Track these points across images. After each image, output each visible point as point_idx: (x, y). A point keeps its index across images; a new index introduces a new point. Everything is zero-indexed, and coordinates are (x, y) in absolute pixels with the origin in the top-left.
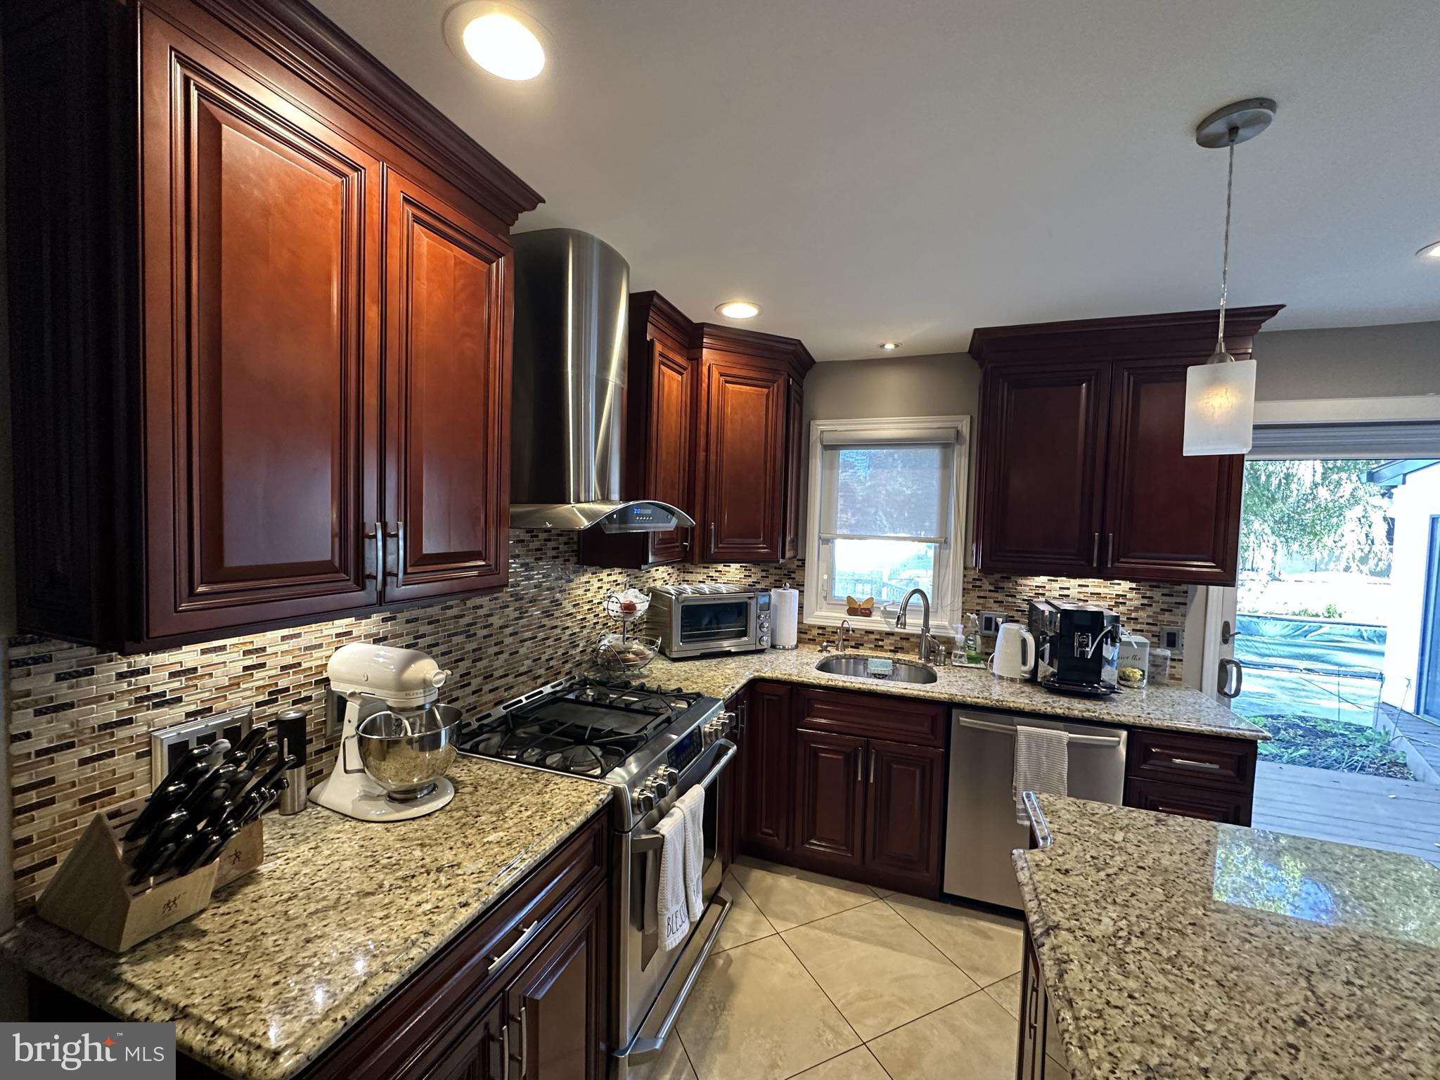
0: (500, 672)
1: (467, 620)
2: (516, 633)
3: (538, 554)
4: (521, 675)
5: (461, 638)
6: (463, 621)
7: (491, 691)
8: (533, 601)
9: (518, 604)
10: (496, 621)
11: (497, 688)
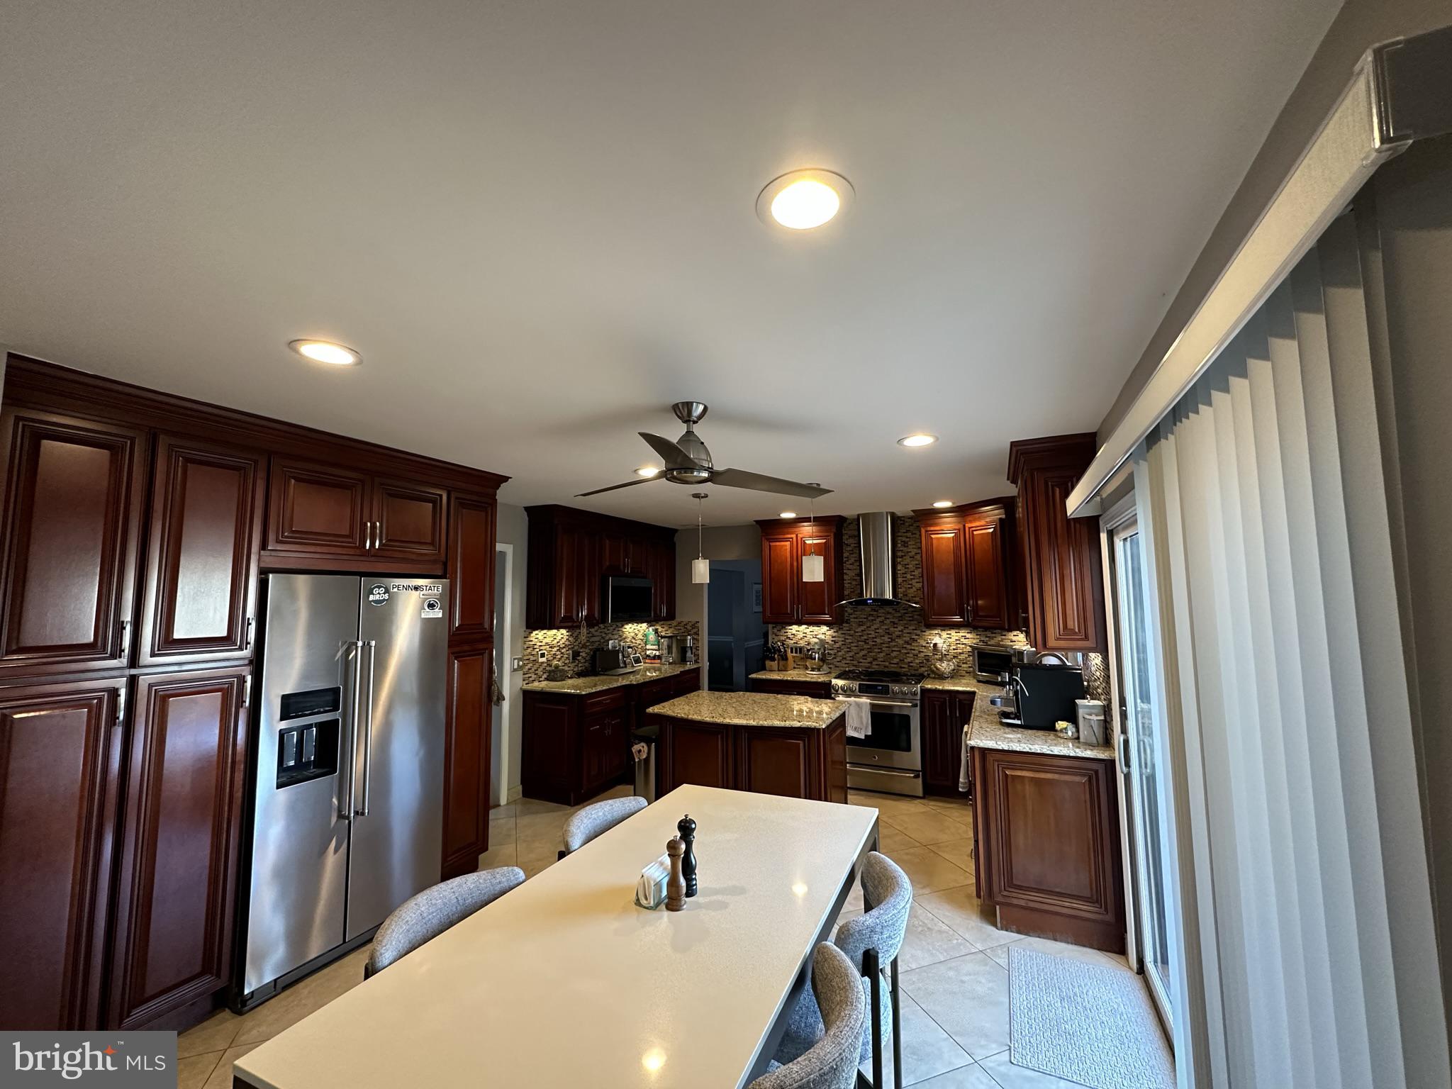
0: (882, 660)
1: (865, 637)
2: (889, 647)
3: (900, 619)
4: (893, 664)
5: (863, 643)
6: (862, 638)
7: (877, 665)
8: (899, 637)
9: (890, 636)
10: (878, 640)
11: (879, 665)
